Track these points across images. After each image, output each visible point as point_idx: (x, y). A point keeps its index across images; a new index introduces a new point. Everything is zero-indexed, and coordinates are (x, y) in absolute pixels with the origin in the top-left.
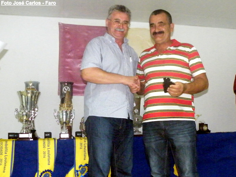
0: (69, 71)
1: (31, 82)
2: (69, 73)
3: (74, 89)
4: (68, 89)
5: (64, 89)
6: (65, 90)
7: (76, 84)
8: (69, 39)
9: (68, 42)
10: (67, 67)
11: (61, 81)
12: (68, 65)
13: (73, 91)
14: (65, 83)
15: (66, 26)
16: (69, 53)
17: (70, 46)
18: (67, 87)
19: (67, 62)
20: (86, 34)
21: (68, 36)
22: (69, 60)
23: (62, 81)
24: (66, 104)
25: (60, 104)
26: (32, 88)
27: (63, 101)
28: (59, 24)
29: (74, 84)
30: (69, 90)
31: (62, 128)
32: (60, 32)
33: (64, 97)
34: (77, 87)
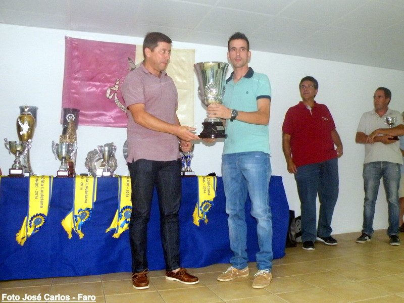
0: (76, 96)
1: (26, 107)
2: (76, 98)
3: (80, 118)
4: (73, 117)
5: (67, 116)
6: (69, 119)
7: (83, 112)
8: (77, 57)
9: (75, 61)
10: (73, 91)
11: (64, 107)
12: (74, 89)
13: (79, 120)
14: (69, 109)
15: (74, 41)
16: (76, 74)
17: (78, 65)
18: (72, 115)
19: (74, 84)
20: (98, 52)
21: (76, 53)
22: (76, 82)
23: (67, 106)
24: (68, 135)
25: (61, 135)
26: (28, 114)
27: (65, 131)
28: (66, 38)
29: (81, 111)
30: (74, 119)
31: (62, 163)
32: (66, 47)
33: (67, 128)
34: (84, 115)
